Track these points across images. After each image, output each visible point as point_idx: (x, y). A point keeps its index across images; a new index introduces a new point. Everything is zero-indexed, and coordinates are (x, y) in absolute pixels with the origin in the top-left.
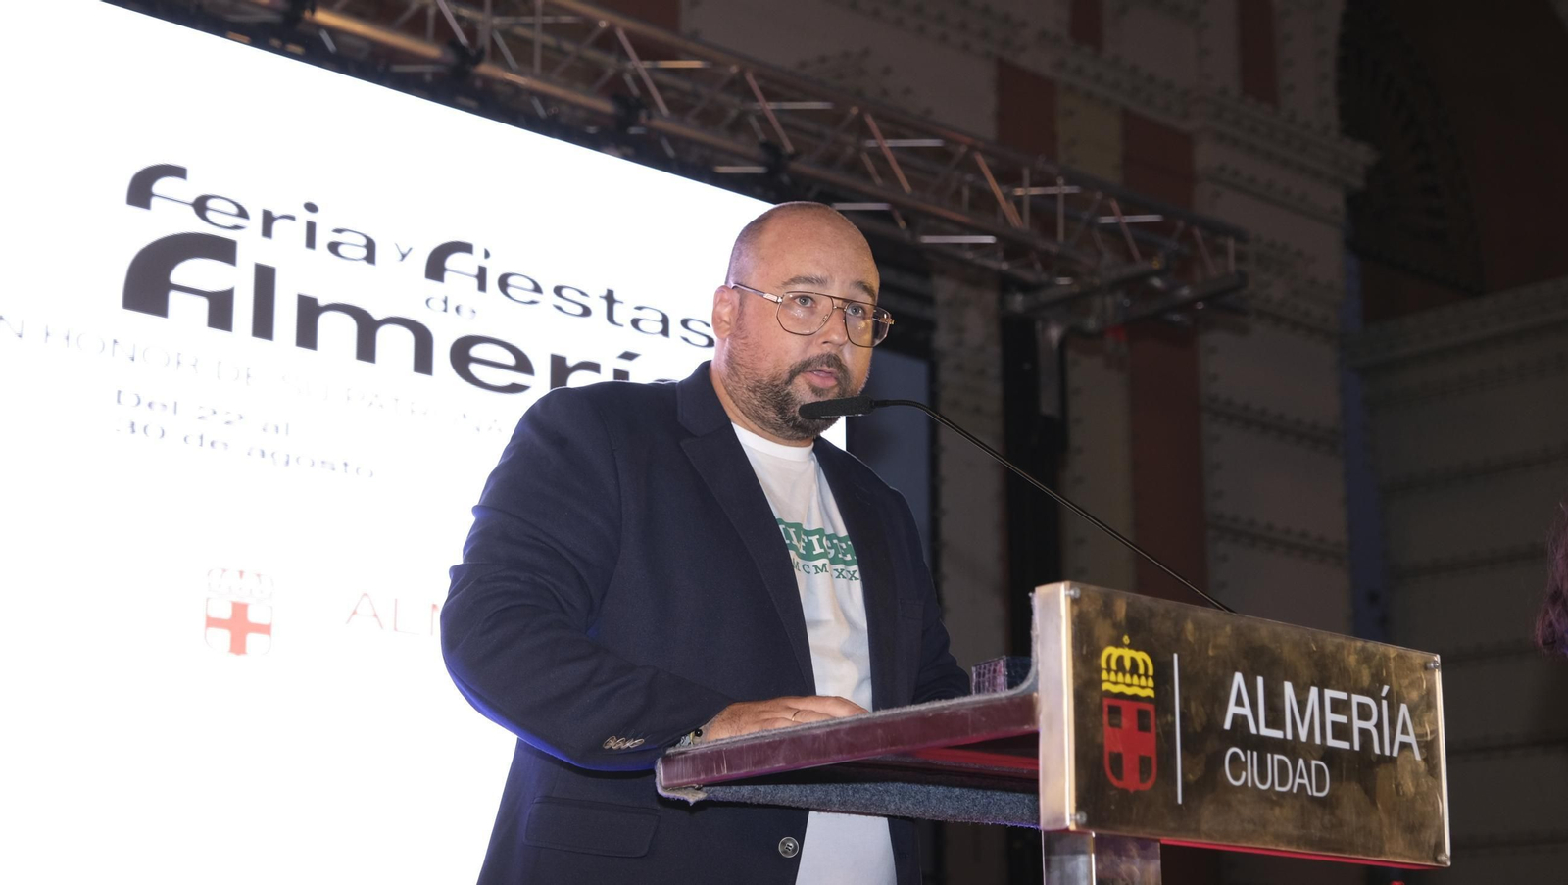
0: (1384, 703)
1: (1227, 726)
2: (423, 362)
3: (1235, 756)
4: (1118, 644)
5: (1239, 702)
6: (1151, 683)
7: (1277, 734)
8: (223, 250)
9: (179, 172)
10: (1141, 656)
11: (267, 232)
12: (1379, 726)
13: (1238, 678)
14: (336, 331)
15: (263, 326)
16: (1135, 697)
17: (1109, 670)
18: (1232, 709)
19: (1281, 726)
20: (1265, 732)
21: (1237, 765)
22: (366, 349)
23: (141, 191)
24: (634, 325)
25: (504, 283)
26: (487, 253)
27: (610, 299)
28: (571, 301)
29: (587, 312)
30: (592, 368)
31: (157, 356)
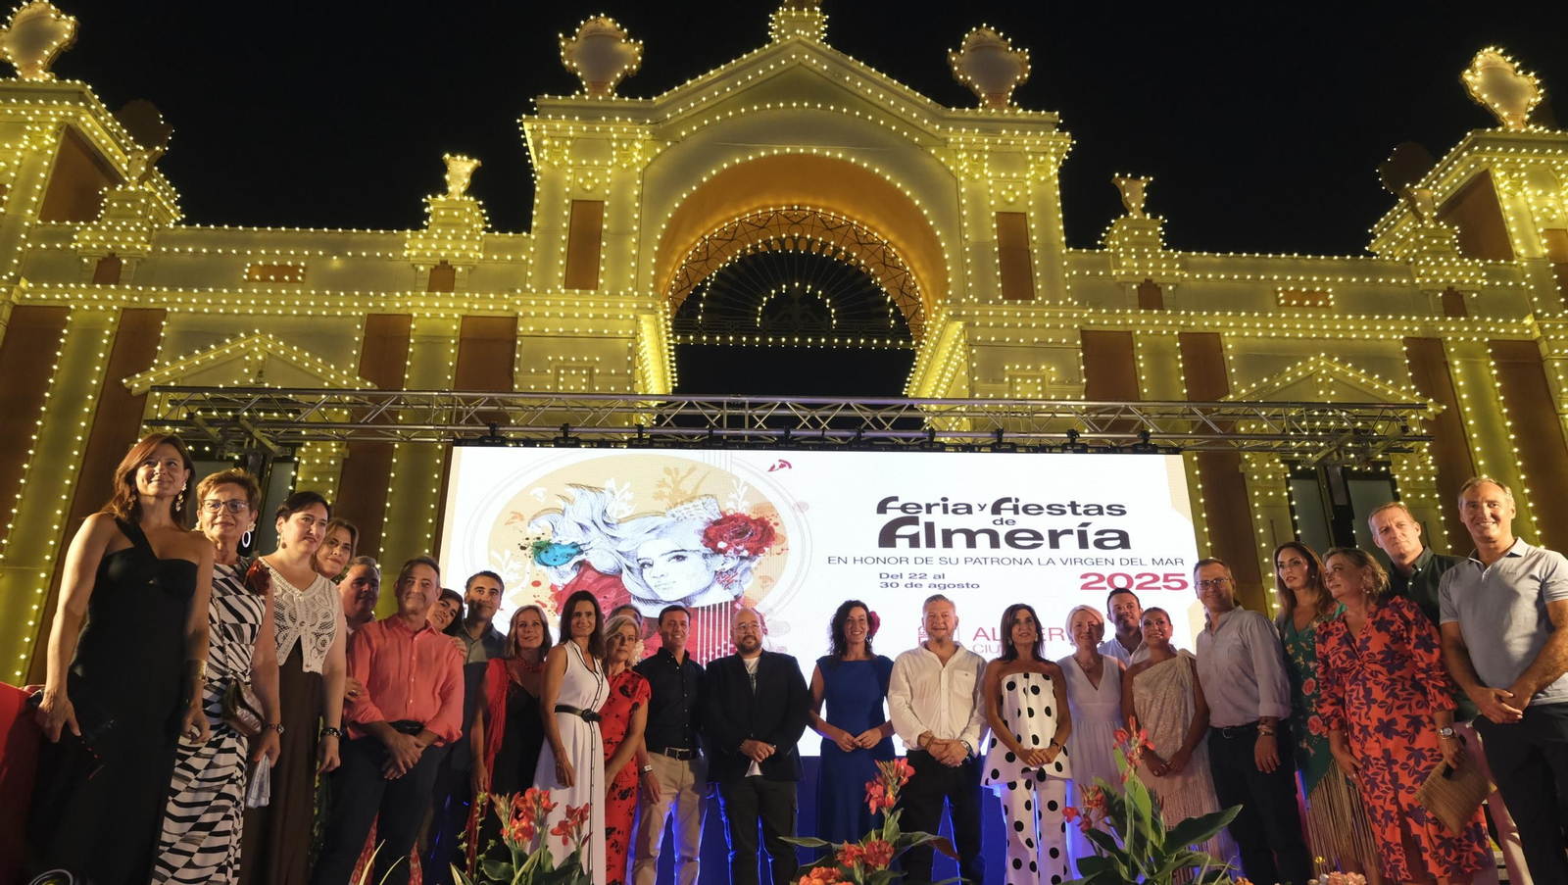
2: (995, 543)
8: (914, 521)
9: (895, 499)
11: (929, 511)
14: (959, 540)
15: (931, 543)
22: (971, 543)
23: (882, 508)
24: (1086, 512)
25: (1026, 509)
26: (1017, 500)
27: (1073, 505)
28: (1055, 509)
29: (1063, 512)
30: (1070, 532)
31: (893, 561)
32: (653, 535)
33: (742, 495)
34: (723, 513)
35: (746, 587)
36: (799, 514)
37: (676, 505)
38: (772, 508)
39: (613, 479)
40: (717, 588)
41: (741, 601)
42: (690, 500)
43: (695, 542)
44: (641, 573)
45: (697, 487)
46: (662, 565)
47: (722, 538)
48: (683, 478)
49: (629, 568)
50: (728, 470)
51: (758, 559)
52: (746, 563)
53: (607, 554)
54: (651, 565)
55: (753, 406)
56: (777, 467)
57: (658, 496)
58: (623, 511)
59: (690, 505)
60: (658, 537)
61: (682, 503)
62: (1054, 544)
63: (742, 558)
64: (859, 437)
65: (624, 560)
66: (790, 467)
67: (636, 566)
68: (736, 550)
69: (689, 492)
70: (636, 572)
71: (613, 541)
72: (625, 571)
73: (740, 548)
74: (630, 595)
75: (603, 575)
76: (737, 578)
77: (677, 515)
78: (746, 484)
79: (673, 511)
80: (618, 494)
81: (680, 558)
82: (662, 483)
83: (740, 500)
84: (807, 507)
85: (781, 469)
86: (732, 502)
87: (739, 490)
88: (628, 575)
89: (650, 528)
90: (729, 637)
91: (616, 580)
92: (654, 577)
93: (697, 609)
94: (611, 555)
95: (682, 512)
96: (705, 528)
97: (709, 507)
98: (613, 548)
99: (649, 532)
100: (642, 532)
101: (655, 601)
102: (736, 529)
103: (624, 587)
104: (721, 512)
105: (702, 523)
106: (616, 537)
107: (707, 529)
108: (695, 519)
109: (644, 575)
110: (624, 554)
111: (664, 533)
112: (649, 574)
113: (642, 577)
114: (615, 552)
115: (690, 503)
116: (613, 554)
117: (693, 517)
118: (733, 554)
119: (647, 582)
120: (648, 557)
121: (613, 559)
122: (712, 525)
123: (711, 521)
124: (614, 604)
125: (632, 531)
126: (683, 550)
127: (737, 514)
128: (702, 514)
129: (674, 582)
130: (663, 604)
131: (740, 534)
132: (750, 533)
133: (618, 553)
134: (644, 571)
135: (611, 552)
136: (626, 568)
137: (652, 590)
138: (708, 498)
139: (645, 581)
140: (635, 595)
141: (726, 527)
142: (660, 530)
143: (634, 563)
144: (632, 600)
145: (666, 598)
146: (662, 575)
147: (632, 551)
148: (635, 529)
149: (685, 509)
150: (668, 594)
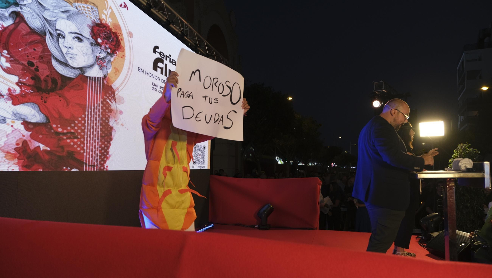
8: (162, 61)
9: (158, 48)
11: (166, 59)
15: (166, 74)
23: (154, 50)
31: (156, 78)
32: (65, 15)
33: (109, 14)
34: (100, 20)
35: (109, 71)
36: (130, 38)
37: (78, 1)
38: (120, 29)
40: (96, 67)
41: (107, 79)
42: (86, 2)
43: (87, 33)
44: (58, 41)
46: (69, 40)
47: (100, 37)
49: (51, 34)
51: (114, 57)
52: (109, 57)
53: (36, 15)
54: (64, 37)
56: (123, 6)
59: (85, 6)
60: (68, 18)
61: (81, 2)
63: (108, 53)
65: (47, 26)
66: (128, 9)
67: (54, 33)
68: (105, 47)
70: (55, 39)
71: (40, 6)
72: (48, 35)
73: (107, 46)
74: (51, 54)
75: (32, 31)
76: (105, 64)
77: (79, 8)
78: (111, 8)
79: (77, 4)
81: (80, 40)
83: (108, 16)
84: (133, 36)
85: (124, 8)
86: (105, 15)
87: (108, 10)
88: (50, 38)
89: (63, 9)
90: (101, 100)
91: (42, 39)
92: (65, 47)
93: (87, 77)
94: (39, 17)
95: (81, 8)
96: (92, 25)
97: (94, 12)
98: (40, 12)
99: (62, 12)
100: (58, 10)
101: (65, 64)
102: (106, 34)
103: (47, 46)
104: (100, 19)
105: (91, 21)
106: (42, 5)
107: (93, 26)
108: (87, 16)
109: (59, 42)
110: (48, 21)
111: (71, 17)
112: (62, 43)
113: (59, 44)
114: (41, 17)
115: (85, 4)
116: (40, 18)
117: (86, 15)
118: (104, 49)
119: (61, 48)
120: (62, 30)
121: (40, 21)
122: (95, 25)
123: (95, 23)
124: (41, 58)
125: (52, 6)
126: (81, 35)
127: (106, 24)
128: (91, 15)
129: (76, 55)
130: (70, 68)
131: (107, 37)
132: (111, 39)
133: (43, 18)
134: (60, 40)
135: (38, 15)
136: (48, 32)
137: (64, 56)
138: (94, 6)
139: (60, 47)
140: (53, 56)
141: (101, 30)
142: (69, 14)
143: (53, 31)
144: (52, 58)
145: (72, 64)
146: (70, 47)
147: (52, 21)
148: (55, 5)
149: (83, 6)
150: (73, 62)
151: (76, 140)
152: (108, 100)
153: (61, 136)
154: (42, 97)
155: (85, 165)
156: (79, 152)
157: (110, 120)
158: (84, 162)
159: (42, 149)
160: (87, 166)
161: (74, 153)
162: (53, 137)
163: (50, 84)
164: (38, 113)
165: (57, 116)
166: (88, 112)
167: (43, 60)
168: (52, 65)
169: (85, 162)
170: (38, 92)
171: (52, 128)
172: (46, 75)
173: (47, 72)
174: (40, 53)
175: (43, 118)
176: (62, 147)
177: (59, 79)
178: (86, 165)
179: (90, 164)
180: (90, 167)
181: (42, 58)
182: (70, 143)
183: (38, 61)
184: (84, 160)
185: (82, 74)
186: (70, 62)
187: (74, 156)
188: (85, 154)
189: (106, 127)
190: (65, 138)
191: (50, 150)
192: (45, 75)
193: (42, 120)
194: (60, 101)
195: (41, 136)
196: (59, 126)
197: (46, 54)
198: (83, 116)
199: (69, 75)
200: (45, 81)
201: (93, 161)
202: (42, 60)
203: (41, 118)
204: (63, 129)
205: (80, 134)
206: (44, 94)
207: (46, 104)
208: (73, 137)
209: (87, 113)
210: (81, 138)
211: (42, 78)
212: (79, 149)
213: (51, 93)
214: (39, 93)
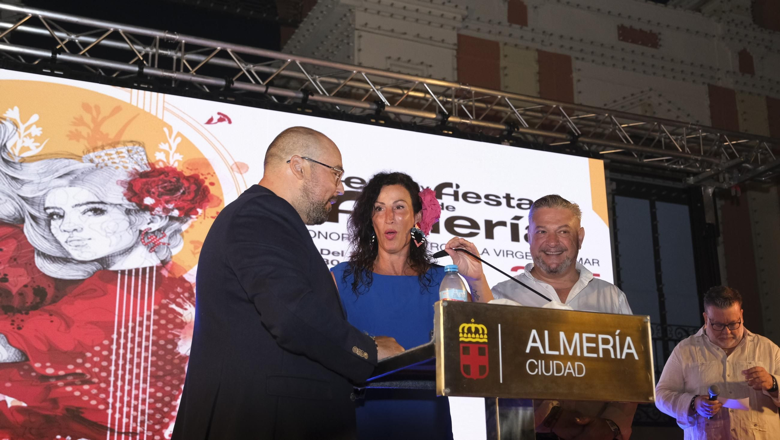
0: (617, 338)
1: (528, 351)
3: (531, 363)
4: (469, 322)
5: (534, 341)
6: (486, 336)
7: (557, 353)
10: (480, 326)
12: (614, 347)
13: (534, 332)
16: (477, 343)
17: (463, 333)
18: (530, 344)
19: (559, 350)
20: (548, 352)
21: (533, 367)
24: (519, 206)
25: (465, 196)
26: (458, 186)
27: (508, 197)
28: (492, 200)
29: (499, 204)
30: (503, 224)
31: (334, 236)
32: (64, 181)
33: (174, 147)
34: (151, 165)
35: (175, 252)
36: (238, 175)
37: (95, 149)
38: (206, 164)
39: (16, 109)
40: (141, 250)
41: (169, 266)
42: (114, 145)
43: (116, 195)
44: (49, 225)
45: (121, 132)
46: (74, 217)
47: (149, 194)
48: (104, 119)
49: (34, 218)
50: (160, 116)
51: (190, 222)
52: (176, 225)
53: (4, 198)
54: (61, 217)
55: (189, 48)
56: (215, 120)
57: (75, 136)
58: (28, 149)
59: (112, 151)
60: (72, 184)
61: (103, 148)
62: (490, 235)
63: (172, 218)
64: (305, 99)
65: (27, 207)
66: (230, 122)
67: (42, 215)
68: (164, 208)
69: (112, 136)
70: (43, 223)
71: (13, 182)
72: (28, 221)
73: (170, 206)
74: (32, 251)
76: (165, 240)
77: (96, 160)
78: (179, 134)
79: (92, 155)
80: (22, 127)
81: (98, 212)
82: (80, 121)
83: (171, 152)
84: (248, 168)
85: (219, 124)
86: (162, 153)
87: (171, 141)
88: (31, 225)
89: (62, 172)
90: (153, 307)
91: (16, 230)
92: (65, 231)
93: (116, 272)
94: (10, 199)
95: (102, 158)
96: (129, 179)
97: (135, 156)
98: (13, 191)
99: (60, 177)
100: (51, 176)
101: (66, 260)
102: (166, 185)
103: (26, 239)
104: (149, 163)
105: (126, 173)
106: (18, 179)
107: (131, 181)
108: (117, 168)
109: (52, 227)
110: (28, 200)
111: (79, 180)
112: (58, 227)
113: (50, 230)
114: (15, 196)
115: (112, 149)
116: (14, 199)
117: (115, 165)
118: (161, 213)
119: (55, 235)
120: (58, 206)
121: (12, 204)
122: (138, 176)
123: (137, 172)
124: (13, 260)
125: (38, 174)
126: (102, 203)
127: (167, 167)
128: (126, 163)
129: (90, 239)
130: (75, 264)
131: (170, 190)
132: (182, 191)
133: (20, 198)
134: (52, 222)
135: (10, 196)
136: (29, 216)
137: (62, 246)
138: (134, 145)
139: (53, 235)
140: (39, 251)
141: (154, 181)
142: (74, 176)
143: (39, 212)
144: (36, 256)
145: (79, 256)
146: (75, 230)
147: (38, 197)
148: (43, 171)
149: (107, 154)
150: (82, 252)
151: (86, 387)
152: (173, 306)
153: (53, 381)
154: (13, 321)
155: (109, 433)
156: (95, 409)
157: (179, 343)
158: (107, 427)
159: (9, 405)
160: (116, 434)
161: (81, 410)
162: (34, 383)
163: (30, 298)
164: (5, 347)
165: (44, 348)
166: (119, 334)
167: (17, 263)
168: (36, 267)
169: (109, 426)
170: (6, 314)
171: (32, 369)
172: (22, 285)
173: (25, 280)
174: (11, 253)
175: (14, 354)
176: (55, 401)
177: (49, 286)
178: (112, 431)
179: (123, 430)
180: (123, 436)
181: (15, 260)
182: (72, 392)
183: (7, 265)
184: (107, 423)
185: (104, 268)
186: (76, 254)
187: (82, 415)
188: (110, 411)
189: (169, 357)
190: (60, 384)
191: (28, 406)
192: (20, 285)
193: (13, 359)
194: (52, 321)
195: (8, 385)
196: (48, 364)
197: (23, 251)
198: (106, 342)
199: (73, 276)
200: (21, 294)
201: (132, 425)
202: (15, 263)
203: (11, 354)
204: (57, 369)
205: (97, 375)
206: (18, 315)
207: (20, 332)
208: (81, 381)
209: (115, 336)
210: (99, 383)
211: (14, 290)
212: (93, 402)
213: (30, 312)
214: (6, 316)
